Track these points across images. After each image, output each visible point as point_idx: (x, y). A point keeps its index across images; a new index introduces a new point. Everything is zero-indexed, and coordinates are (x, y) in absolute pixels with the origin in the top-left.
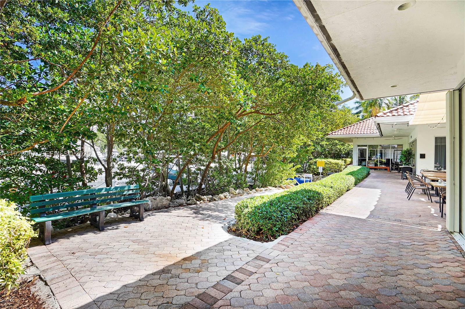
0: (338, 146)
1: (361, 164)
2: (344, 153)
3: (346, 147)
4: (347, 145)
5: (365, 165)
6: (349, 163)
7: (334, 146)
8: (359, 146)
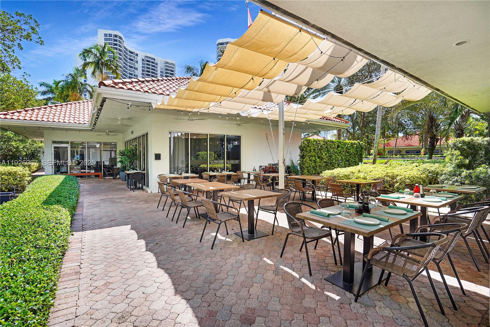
0: (13, 143)
1: (58, 171)
2: (25, 153)
3: (28, 144)
4: (30, 141)
5: (66, 171)
6: (36, 169)
7: (5, 141)
8: (54, 142)
